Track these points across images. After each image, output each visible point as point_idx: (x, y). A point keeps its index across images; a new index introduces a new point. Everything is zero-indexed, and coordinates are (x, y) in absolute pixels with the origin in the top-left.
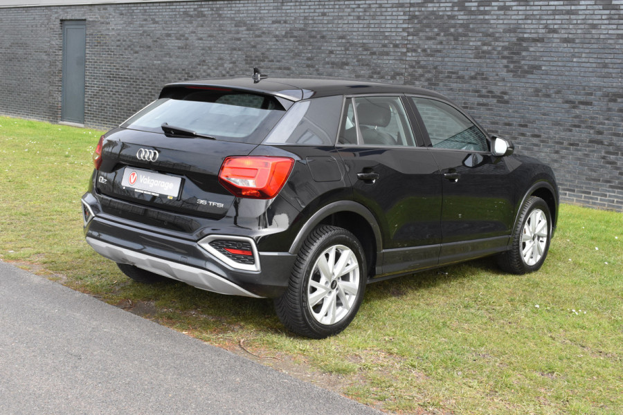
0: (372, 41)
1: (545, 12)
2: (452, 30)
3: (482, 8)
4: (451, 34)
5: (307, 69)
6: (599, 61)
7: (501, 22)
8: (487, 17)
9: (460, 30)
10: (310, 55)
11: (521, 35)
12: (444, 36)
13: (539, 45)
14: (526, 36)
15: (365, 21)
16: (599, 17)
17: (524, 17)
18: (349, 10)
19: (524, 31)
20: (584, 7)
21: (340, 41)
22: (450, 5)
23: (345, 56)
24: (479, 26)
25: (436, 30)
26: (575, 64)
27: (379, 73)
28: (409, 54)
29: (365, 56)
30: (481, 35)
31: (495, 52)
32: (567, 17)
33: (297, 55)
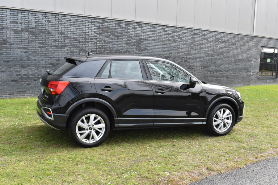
0: (79, 36)
1: (147, 31)
2: (116, 34)
3: (127, 27)
4: (115, 36)
5: (40, 49)
6: (163, 47)
7: (134, 32)
8: (129, 30)
9: (119, 34)
10: (41, 42)
11: (140, 38)
12: (113, 36)
13: (146, 41)
14: (142, 38)
15: (75, 27)
16: (162, 33)
17: (141, 31)
18: (65, 21)
19: (141, 36)
20: (158, 30)
21: (61, 35)
22: (115, 24)
23: (64, 43)
24: (126, 33)
25: (109, 33)
26: (157, 48)
27: (83, 51)
28: (98, 43)
29: (76, 43)
30: (127, 37)
31: (132, 43)
32: (154, 33)
33: (32, 41)
